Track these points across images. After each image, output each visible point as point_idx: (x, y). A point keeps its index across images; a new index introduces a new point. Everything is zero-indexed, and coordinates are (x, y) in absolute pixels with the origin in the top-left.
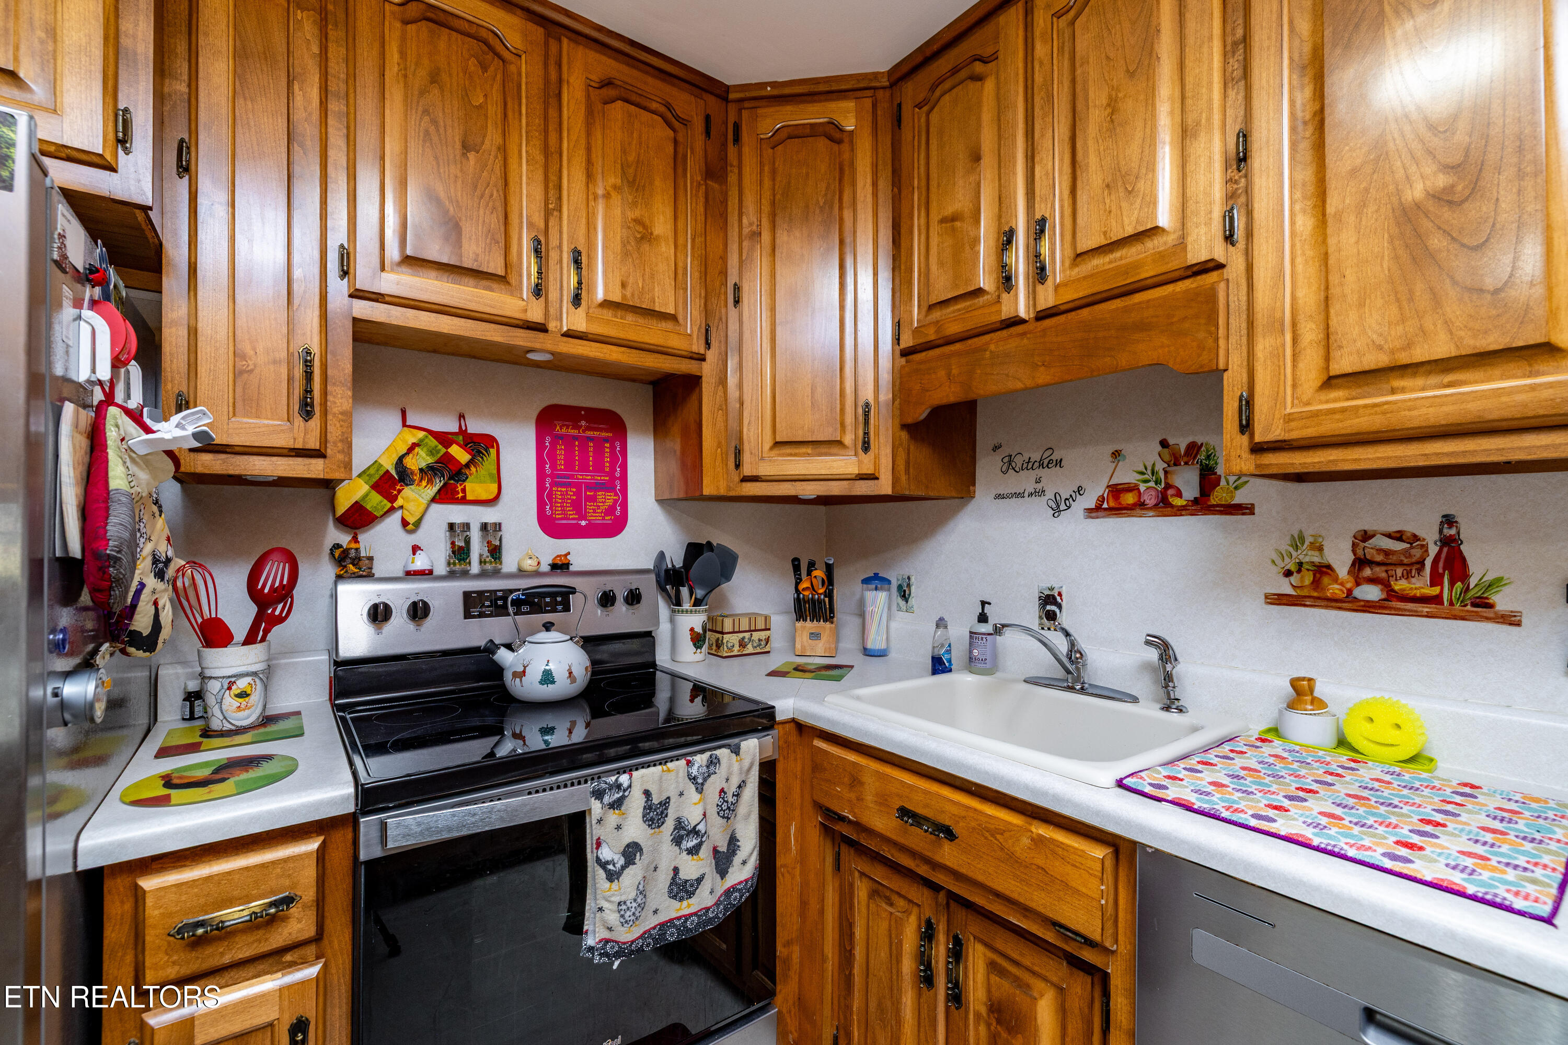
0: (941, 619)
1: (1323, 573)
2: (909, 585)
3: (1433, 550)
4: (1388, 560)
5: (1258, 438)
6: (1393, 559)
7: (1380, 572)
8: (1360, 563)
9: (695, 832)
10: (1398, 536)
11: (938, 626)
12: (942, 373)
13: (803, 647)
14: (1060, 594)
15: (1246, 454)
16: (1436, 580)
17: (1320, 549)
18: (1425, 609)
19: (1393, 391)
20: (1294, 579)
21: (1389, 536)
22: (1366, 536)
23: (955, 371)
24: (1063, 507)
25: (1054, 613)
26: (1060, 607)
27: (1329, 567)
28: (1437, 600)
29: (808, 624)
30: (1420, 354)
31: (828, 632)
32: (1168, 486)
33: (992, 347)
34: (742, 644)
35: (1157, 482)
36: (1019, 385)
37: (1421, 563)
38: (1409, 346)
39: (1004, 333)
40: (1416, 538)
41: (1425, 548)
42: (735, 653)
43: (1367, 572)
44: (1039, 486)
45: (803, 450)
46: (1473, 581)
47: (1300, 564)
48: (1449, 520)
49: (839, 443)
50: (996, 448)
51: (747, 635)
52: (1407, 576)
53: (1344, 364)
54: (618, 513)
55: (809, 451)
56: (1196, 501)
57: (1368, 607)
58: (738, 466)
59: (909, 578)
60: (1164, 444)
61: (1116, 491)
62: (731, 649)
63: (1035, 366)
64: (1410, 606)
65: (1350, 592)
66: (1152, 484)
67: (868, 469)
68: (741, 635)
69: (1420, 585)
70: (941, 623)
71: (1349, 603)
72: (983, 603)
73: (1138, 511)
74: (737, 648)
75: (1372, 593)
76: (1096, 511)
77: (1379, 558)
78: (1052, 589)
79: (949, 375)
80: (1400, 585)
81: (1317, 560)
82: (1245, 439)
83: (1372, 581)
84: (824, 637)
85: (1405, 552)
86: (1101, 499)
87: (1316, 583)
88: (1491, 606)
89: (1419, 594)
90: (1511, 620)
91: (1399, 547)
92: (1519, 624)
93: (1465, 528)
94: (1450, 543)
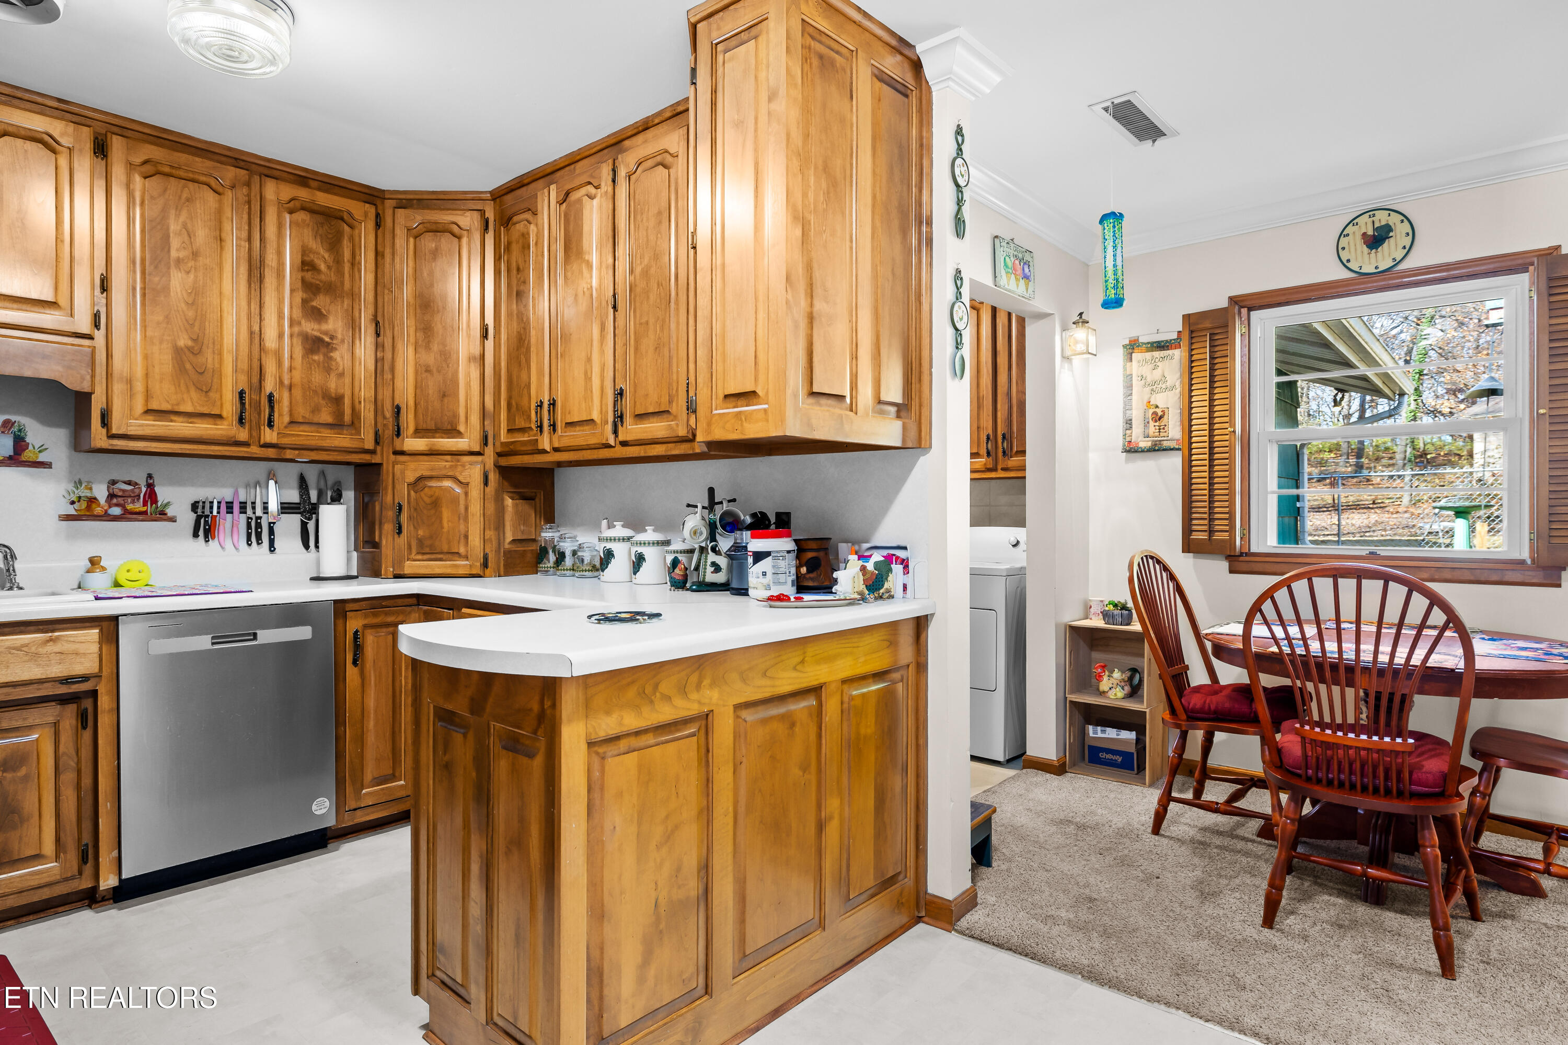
1: (92, 502)
3: (144, 490)
4: (125, 495)
5: (114, 431)
6: (127, 494)
7: (121, 500)
8: (111, 496)
10: (129, 483)
15: (105, 438)
16: (145, 504)
17: (91, 489)
18: (141, 517)
19: (172, 421)
20: (76, 506)
21: (125, 483)
22: (114, 482)
27: (95, 499)
28: (145, 513)
30: (182, 408)
37: (139, 496)
38: (178, 404)
40: (137, 484)
41: (140, 488)
43: (115, 501)
46: (159, 504)
47: (80, 498)
48: (150, 476)
52: (133, 502)
53: (154, 405)
56: (10, 458)
57: (115, 518)
64: (134, 517)
65: (106, 511)
69: (138, 506)
71: (106, 517)
75: (116, 511)
77: (120, 494)
80: (130, 507)
81: (89, 495)
82: (104, 431)
83: (117, 505)
85: (132, 491)
87: (89, 508)
88: (166, 514)
89: (137, 510)
90: (173, 520)
91: (129, 488)
92: (175, 521)
93: (157, 480)
94: (150, 486)
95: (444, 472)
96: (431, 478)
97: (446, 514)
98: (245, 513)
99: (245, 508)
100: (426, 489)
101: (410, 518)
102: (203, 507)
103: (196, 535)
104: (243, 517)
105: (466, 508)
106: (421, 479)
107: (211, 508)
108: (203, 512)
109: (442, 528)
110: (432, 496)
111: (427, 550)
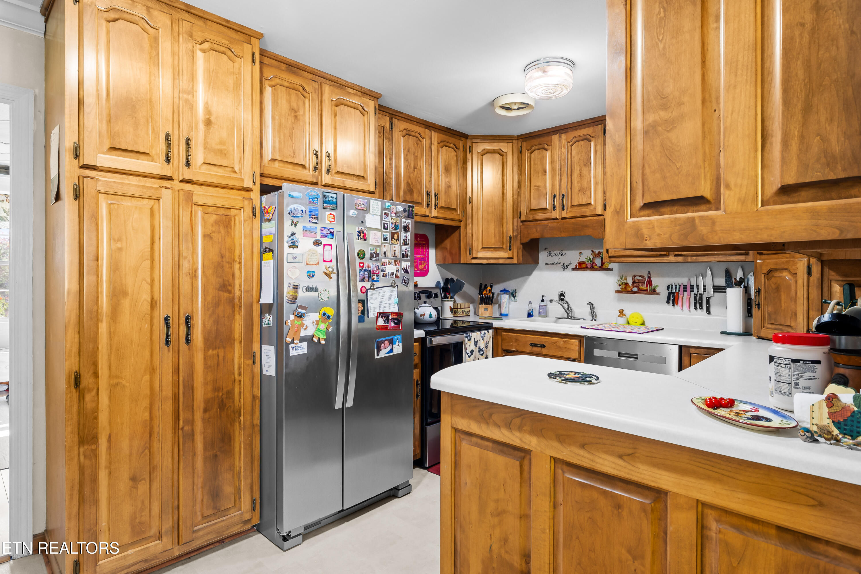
0: (530, 301)
1: (627, 285)
2: (515, 293)
3: (647, 279)
4: (639, 282)
6: (640, 281)
7: (637, 284)
8: (634, 282)
9: (482, 350)
10: (640, 276)
11: (529, 304)
12: (534, 230)
13: (482, 313)
14: (565, 293)
15: (609, 257)
16: (647, 286)
17: (626, 279)
18: (645, 292)
20: (621, 287)
21: (639, 276)
22: (635, 276)
23: (538, 230)
24: (566, 268)
25: (563, 298)
26: (565, 297)
27: (628, 284)
28: (647, 290)
29: (484, 305)
31: (490, 308)
32: (593, 263)
33: (549, 224)
34: (463, 313)
35: (591, 261)
36: (557, 236)
37: (645, 282)
39: (553, 221)
40: (644, 277)
41: (645, 279)
42: (461, 315)
43: (635, 285)
44: (559, 261)
45: (491, 250)
46: (653, 286)
47: (622, 283)
48: (649, 273)
49: (502, 248)
50: (546, 249)
51: (464, 309)
52: (642, 285)
54: (427, 268)
55: (493, 250)
56: (600, 267)
57: (635, 293)
58: (470, 254)
59: (515, 290)
60: (592, 251)
61: (580, 264)
62: (460, 314)
63: (561, 232)
64: (642, 292)
65: (632, 289)
66: (589, 262)
67: (511, 256)
68: (462, 309)
69: (644, 287)
70: (530, 303)
71: (632, 292)
72: (543, 296)
73: (586, 269)
74: (461, 314)
75: (635, 289)
76: (575, 269)
77: (637, 281)
78: (562, 292)
79: (537, 231)
80: (641, 287)
81: (625, 282)
82: (607, 255)
83: (636, 287)
84: (489, 310)
85: (642, 280)
86: (576, 266)
87: (625, 288)
88: (656, 291)
89: (644, 289)
90: (659, 294)
91: (641, 278)
92: (660, 295)
93: (652, 275)
94: (649, 278)
95: (782, 266)
96: (776, 270)
97: (783, 296)
98: (693, 291)
99: (693, 288)
100: (773, 279)
101: (765, 298)
102: (672, 288)
103: (668, 302)
104: (693, 294)
105: (796, 293)
106: (770, 271)
107: (676, 288)
108: (672, 291)
109: (781, 306)
110: (776, 284)
111: (773, 322)
